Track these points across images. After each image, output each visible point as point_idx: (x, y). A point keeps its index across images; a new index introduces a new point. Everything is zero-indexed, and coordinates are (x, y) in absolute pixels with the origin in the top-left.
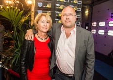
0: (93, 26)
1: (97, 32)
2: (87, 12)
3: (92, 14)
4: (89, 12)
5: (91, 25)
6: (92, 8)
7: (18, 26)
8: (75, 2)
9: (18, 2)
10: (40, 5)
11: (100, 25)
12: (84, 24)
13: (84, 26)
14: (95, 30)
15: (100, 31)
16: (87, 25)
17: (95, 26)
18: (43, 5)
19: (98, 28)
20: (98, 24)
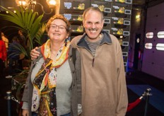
0: (147, 37)
1: (154, 46)
2: (138, 17)
3: (145, 19)
4: (141, 17)
5: (145, 35)
6: (146, 10)
7: (35, 38)
8: (121, 0)
9: (35, 3)
10: (68, 5)
11: (159, 37)
12: (134, 35)
13: (134, 38)
14: (151, 44)
15: (158, 45)
16: (138, 36)
17: (151, 37)
18: (73, 6)
19: (156, 41)
20: (155, 35)
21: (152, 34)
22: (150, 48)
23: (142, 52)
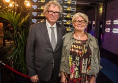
0: (107, 24)
1: (111, 31)
4: (103, 10)
5: (105, 23)
6: (106, 4)
8: (68, 2)
10: (35, 7)
11: (115, 24)
12: (99, 22)
13: (99, 25)
14: (109, 29)
15: (114, 29)
16: (101, 23)
17: (110, 24)
19: (112, 26)
20: (112, 22)
21: (110, 21)
22: (109, 31)
23: (103, 35)
